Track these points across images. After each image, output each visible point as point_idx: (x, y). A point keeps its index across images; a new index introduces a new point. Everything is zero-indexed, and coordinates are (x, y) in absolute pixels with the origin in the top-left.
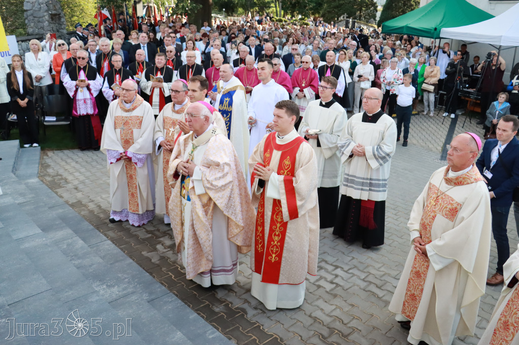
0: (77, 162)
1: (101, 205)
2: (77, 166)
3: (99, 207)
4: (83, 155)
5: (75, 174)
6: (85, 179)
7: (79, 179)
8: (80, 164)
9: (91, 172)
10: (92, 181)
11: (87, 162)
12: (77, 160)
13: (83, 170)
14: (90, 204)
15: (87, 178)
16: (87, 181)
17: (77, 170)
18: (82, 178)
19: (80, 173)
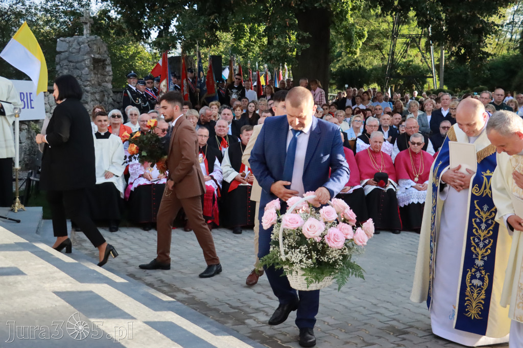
0: (125, 239)
1: (164, 279)
2: (126, 243)
3: (162, 281)
4: (134, 233)
5: (123, 249)
6: (139, 255)
7: (129, 254)
8: (130, 241)
9: (146, 249)
10: (148, 258)
11: (140, 240)
12: (126, 237)
13: (135, 247)
14: (147, 277)
15: (142, 254)
16: (141, 257)
17: (126, 247)
18: (133, 254)
19: (131, 249)
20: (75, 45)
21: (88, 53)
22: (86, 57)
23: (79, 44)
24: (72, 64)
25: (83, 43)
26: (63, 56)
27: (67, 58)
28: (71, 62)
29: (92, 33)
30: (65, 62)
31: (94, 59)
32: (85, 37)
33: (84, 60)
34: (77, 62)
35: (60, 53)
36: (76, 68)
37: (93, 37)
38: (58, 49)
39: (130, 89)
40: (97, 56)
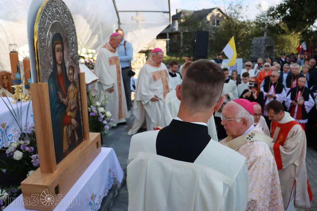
20: (259, 41)
21: (265, 45)
22: (264, 46)
23: (261, 40)
24: (257, 49)
25: (263, 40)
26: (254, 46)
27: (256, 47)
28: (257, 48)
29: (267, 36)
30: (255, 49)
31: (267, 47)
32: (264, 37)
33: (262, 48)
34: (260, 48)
35: (253, 44)
36: (259, 51)
37: (268, 37)
38: (253, 43)
39: (282, 60)
40: (269, 45)
